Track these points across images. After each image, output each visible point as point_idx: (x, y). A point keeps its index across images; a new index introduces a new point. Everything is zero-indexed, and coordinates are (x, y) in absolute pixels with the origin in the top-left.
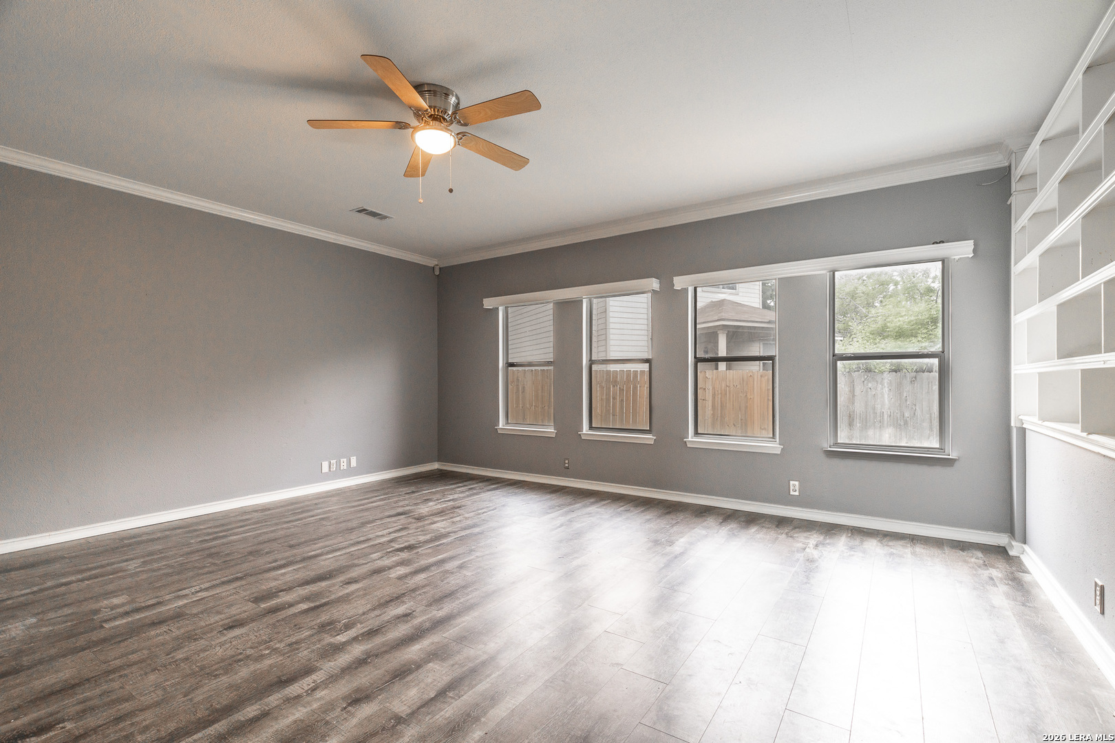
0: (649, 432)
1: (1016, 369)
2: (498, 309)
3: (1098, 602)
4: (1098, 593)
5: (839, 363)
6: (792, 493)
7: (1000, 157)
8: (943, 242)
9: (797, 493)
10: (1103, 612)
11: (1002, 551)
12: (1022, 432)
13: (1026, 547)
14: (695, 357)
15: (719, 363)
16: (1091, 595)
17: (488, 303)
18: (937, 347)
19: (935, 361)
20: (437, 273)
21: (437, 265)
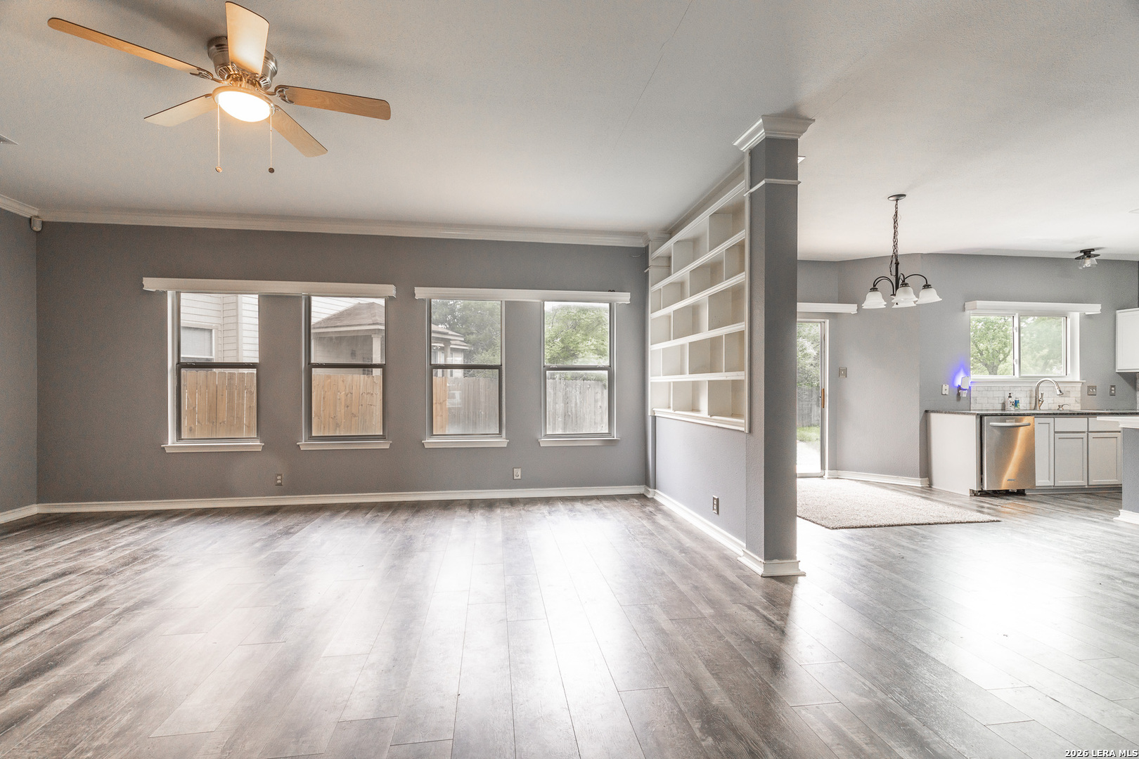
0: (383, 437)
1: (652, 379)
2: (165, 293)
3: (715, 508)
4: (715, 503)
5: (547, 372)
6: (515, 478)
7: (641, 241)
8: (614, 291)
9: (519, 477)
10: (718, 513)
11: (642, 497)
12: (654, 418)
13: (656, 490)
14: (431, 364)
15: (454, 370)
16: (710, 505)
17: (150, 284)
18: (607, 363)
19: (606, 372)
20: (37, 228)
21: (38, 217)
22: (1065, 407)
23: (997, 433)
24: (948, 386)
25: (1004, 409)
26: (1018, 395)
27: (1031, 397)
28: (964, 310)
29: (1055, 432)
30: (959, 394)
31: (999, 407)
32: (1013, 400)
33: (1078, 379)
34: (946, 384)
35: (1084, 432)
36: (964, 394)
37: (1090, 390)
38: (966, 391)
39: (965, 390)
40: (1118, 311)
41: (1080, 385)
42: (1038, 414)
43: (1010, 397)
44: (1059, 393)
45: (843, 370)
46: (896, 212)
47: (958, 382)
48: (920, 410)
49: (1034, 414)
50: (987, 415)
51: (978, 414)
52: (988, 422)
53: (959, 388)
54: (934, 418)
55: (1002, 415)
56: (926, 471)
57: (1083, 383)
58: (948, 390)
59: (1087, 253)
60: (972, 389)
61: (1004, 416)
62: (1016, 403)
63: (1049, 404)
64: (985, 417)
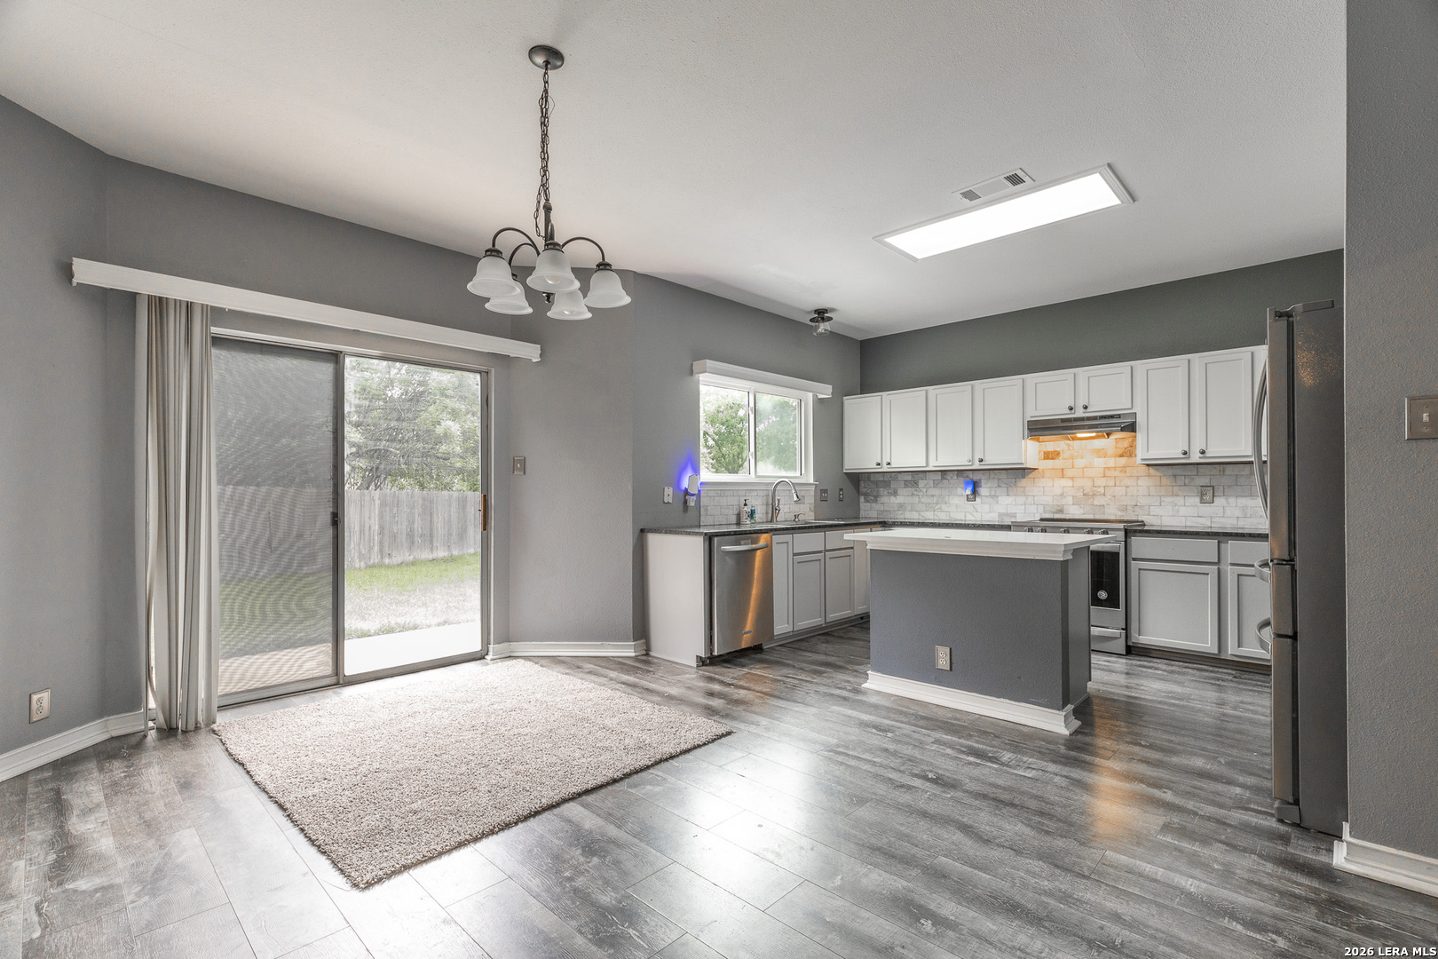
22: (801, 518)
23: (730, 561)
24: (671, 489)
25: (738, 523)
26: (754, 503)
27: (767, 505)
28: (692, 373)
29: (794, 555)
30: (685, 502)
31: (733, 519)
32: (747, 509)
33: (812, 481)
34: (669, 485)
35: (820, 552)
36: (692, 502)
37: (822, 495)
38: (694, 498)
39: (693, 495)
40: (845, 398)
41: (813, 488)
42: (776, 530)
43: (745, 505)
44: (795, 499)
45: (519, 461)
46: (546, 91)
47: (685, 484)
48: (633, 530)
49: (771, 530)
50: (717, 535)
51: (706, 534)
52: (719, 546)
53: (686, 492)
54: (654, 540)
55: (735, 533)
56: (641, 630)
57: (816, 485)
58: (671, 496)
59: (821, 314)
60: (702, 492)
61: (739, 535)
62: (752, 514)
63: (785, 515)
64: (716, 539)
